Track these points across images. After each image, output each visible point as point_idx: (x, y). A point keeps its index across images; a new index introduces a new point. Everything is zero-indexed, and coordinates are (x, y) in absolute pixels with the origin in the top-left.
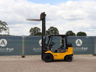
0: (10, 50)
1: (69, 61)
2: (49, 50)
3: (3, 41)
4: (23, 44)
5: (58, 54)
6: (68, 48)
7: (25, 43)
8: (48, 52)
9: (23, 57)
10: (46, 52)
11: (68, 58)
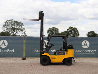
0: (11, 51)
1: (68, 65)
2: (46, 52)
3: (4, 42)
4: (24, 45)
5: (56, 57)
6: (68, 50)
7: (26, 44)
8: (45, 54)
9: (24, 59)
10: (43, 55)
11: (68, 62)
